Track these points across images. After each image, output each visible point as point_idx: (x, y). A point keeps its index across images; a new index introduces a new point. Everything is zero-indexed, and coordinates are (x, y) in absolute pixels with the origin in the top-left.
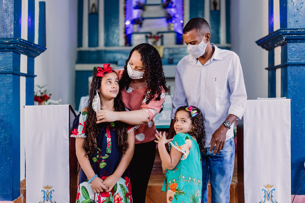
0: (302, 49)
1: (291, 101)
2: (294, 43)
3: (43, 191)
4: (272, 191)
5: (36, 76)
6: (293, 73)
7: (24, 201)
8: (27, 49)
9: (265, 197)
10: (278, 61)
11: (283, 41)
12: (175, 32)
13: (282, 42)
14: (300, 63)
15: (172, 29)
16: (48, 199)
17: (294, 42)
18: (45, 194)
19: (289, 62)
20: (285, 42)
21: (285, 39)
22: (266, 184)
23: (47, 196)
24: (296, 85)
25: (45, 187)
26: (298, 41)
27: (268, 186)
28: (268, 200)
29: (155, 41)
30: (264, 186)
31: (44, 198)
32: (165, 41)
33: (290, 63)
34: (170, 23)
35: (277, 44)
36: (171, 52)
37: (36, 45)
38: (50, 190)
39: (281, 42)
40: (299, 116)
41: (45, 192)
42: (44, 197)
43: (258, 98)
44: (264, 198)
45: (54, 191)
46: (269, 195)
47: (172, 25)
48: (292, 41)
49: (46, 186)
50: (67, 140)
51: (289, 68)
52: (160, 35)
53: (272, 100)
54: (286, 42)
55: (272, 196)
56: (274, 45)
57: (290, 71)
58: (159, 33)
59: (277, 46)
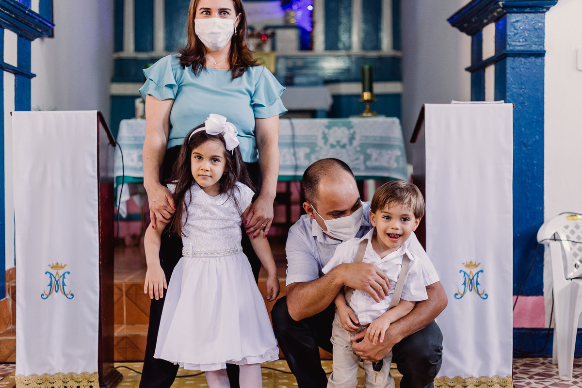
0: (534, 25)
1: (513, 107)
2: (518, 14)
3: (48, 274)
4: (477, 273)
5: (35, 76)
6: (517, 70)
7: (12, 307)
8: (17, 19)
9: (464, 284)
10: (489, 50)
11: (500, 10)
12: (298, 27)
13: (498, 13)
14: (530, 51)
15: (293, 21)
16: (58, 289)
17: (520, 13)
18: (51, 279)
19: (509, 48)
20: (503, 11)
21: (502, 6)
22: (467, 260)
23: (57, 283)
24: (523, 92)
25: (52, 265)
26: (526, 11)
27: (470, 265)
28: (471, 291)
29: (261, 42)
30: (464, 264)
31: (49, 287)
32: (279, 45)
33: (511, 51)
34: (288, 11)
35: (487, 18)
36: (290, 63)
37: (33, 13)
38: (61, 272)
39: (495, 14)
40: (528, 150)
41: (53, 275)
42: (50, 285)
43: (453, 102)
44: (463, 286)
45: (69, 273)
46: (472, 281)
47: (292, 13)
48: (515, 10)
49: (55, 265)
50: (93, 177)
51: (509, 61)
52: (269, 32)
53: (478, 105)
54: (505, 11)
55: (477, 284)
56: (482, 21)
57: (512, 66)
58: (266, 28)
59: (487, 24)
